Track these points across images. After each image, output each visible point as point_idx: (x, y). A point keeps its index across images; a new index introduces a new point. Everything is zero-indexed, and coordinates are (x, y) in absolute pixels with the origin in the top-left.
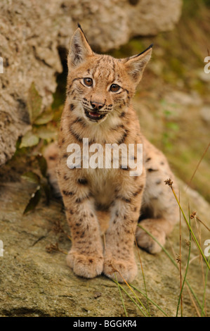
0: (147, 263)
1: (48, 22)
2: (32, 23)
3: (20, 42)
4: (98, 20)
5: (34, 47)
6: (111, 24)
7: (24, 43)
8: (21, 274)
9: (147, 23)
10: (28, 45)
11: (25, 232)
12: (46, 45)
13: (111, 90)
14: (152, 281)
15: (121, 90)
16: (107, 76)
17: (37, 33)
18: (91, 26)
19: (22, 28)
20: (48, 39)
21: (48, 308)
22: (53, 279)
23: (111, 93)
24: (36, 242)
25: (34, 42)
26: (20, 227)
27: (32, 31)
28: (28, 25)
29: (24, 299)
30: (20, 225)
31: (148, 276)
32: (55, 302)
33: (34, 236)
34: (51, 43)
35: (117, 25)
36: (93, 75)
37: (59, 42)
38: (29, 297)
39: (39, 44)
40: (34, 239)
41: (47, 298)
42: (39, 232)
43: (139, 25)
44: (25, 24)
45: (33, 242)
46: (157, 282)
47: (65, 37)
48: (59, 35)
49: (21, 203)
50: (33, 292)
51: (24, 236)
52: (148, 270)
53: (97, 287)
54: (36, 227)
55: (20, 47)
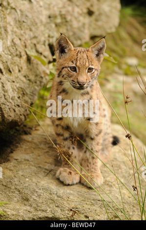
0: (121, 185)
1: (42, 28)
2: (33, 29)
3: (27, 41)
4: (71, 26)
5: (35, 45)
6: (79, 28)
7: (29, 42)
8: (42, 195)
9: (100, 27)
10: (32, 43)
11: (40, 167)
12: (42, 43)
13: (88, 72)
14: (126, 197)
15: (94, 71)
16: (84, 63)
17: (36, 35)
18: (67, 30)
19: (28, 32)
20: (43, 39)
21: (62, 216)
22: (63, 197)
23: (89, 73)
24: (48, 174)
25: (35, 41)
26: (37, 164)
27: (34, 34)
28: (31, 30)
29: (46, 211)
30: (36, 162)
31: (124, 193)
32: (67, 212)
33: (46, 169)
34: (45, 41)
35: (82, 29)
36: (76, 64)
37: (49, 40)
38: (49, 210)
39: (38, 43)
40: (46, 171)
41: (61, 210)
42: (49, 167)
43: (94, 29)
44: (29, 29)
45: (46, 174)
46: (129, 197)
47: (52, 37)
48: (49, 36)
49: (34, 148)
50: (51, 206)
51: (40, 169)
52: (123, 189)
53: (92, 201)
54: (46, 164)
55: (27, 45)
